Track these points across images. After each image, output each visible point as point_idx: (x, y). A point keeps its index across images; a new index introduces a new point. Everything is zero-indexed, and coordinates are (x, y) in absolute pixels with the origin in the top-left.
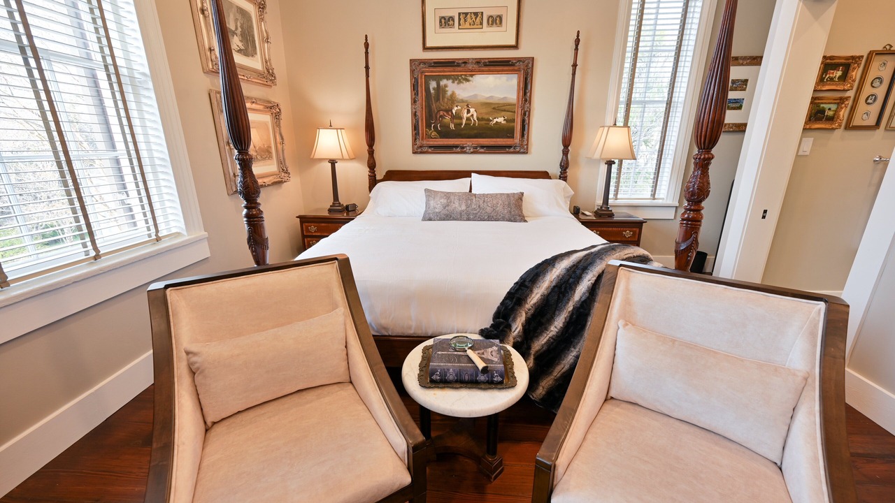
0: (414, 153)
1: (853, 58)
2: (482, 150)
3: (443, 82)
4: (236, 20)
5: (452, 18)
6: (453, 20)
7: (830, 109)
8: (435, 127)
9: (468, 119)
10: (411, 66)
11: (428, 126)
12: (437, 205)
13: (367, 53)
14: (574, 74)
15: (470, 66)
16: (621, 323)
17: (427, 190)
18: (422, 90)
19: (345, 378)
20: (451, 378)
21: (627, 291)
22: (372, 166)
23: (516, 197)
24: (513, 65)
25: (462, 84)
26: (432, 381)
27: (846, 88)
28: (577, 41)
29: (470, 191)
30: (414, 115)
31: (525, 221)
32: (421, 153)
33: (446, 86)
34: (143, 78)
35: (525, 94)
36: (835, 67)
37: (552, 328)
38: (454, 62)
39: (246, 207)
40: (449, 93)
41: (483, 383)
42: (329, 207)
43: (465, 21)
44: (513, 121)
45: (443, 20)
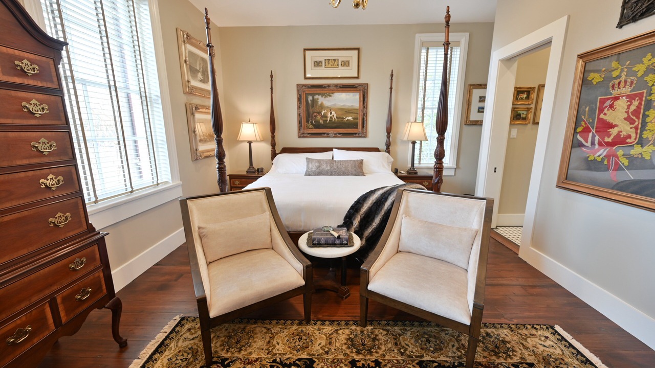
0: (299, 137)
1: (531, 88)
2: (339, 136)
3: (316, 97)
4: (200, 64)
5: (321, 62)
6: (322, 63)
7: (523, 114)
8: (312, 122)
9: (331, 118)
10: (297, 87)
11: (307, 121)
12: (313, 166)
13: (272, 80)
14: (391, 93)
15: (331, 88)
16: (404, 216)
17: (307, 158)
18: (303, 101)
19: (270, 246)
20: (323, 242)
21: (407, 201)
22: (273, 145)
23: (359, 162)
24: (356, 87)
25: (327, 98)
26: (314, 244)
27: (529, 103)
28: (392, 75)
29: (333, 158)
30: (299, 115)
31: (365, 175)
32: (303, 137)
33: (318, 99)
34: (156, 98)
35: (364, 103)
36: (523, 92)
37: (374, 224)
38: (322, 86)
39: (218, 164)
40: (320, 103)
41: (338, 244)
42: (247, 170)
43: (329, 63)
44: (357, 119)
45: (316, 63)
